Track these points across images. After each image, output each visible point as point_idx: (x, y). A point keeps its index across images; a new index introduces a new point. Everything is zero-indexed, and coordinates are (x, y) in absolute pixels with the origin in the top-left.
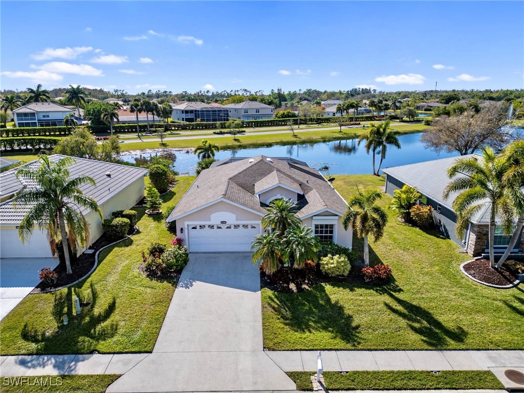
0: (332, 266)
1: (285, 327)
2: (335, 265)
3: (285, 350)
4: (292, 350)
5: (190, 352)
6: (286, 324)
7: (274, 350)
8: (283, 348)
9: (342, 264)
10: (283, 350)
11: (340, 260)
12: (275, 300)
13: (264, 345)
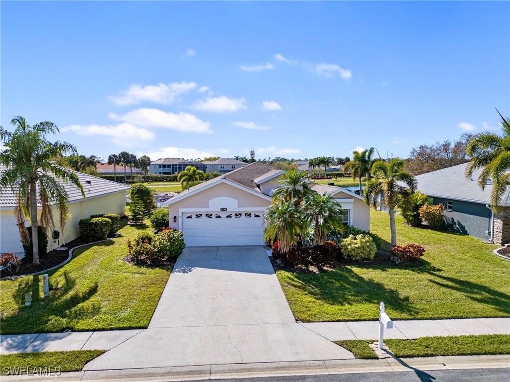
0: (356, 246)
1: (317, 301)
2: (360, 245)
3: (325, 321)
4: (333, 321)
5: (199, 326)
6: (317, 299)
7: (309, 321)
8: (321, 320)
9: (368, 244)
10: (322, 322)
11: (363, 240)
12: (296, 279)
13: (295, 317)
